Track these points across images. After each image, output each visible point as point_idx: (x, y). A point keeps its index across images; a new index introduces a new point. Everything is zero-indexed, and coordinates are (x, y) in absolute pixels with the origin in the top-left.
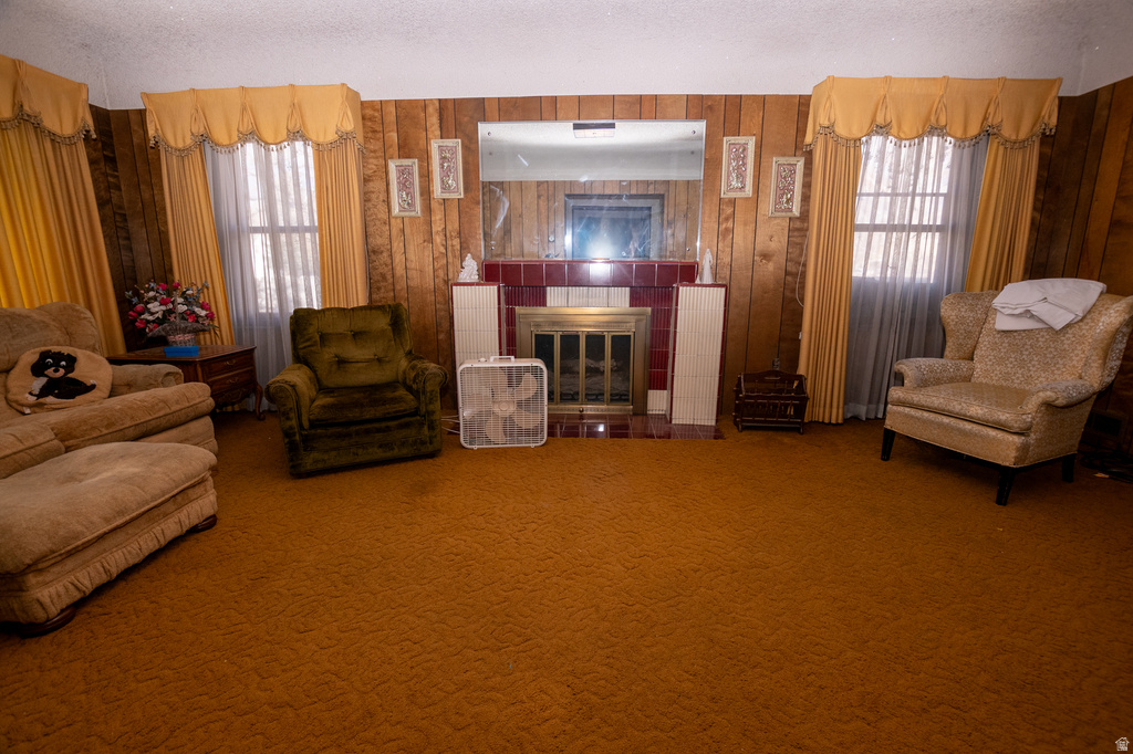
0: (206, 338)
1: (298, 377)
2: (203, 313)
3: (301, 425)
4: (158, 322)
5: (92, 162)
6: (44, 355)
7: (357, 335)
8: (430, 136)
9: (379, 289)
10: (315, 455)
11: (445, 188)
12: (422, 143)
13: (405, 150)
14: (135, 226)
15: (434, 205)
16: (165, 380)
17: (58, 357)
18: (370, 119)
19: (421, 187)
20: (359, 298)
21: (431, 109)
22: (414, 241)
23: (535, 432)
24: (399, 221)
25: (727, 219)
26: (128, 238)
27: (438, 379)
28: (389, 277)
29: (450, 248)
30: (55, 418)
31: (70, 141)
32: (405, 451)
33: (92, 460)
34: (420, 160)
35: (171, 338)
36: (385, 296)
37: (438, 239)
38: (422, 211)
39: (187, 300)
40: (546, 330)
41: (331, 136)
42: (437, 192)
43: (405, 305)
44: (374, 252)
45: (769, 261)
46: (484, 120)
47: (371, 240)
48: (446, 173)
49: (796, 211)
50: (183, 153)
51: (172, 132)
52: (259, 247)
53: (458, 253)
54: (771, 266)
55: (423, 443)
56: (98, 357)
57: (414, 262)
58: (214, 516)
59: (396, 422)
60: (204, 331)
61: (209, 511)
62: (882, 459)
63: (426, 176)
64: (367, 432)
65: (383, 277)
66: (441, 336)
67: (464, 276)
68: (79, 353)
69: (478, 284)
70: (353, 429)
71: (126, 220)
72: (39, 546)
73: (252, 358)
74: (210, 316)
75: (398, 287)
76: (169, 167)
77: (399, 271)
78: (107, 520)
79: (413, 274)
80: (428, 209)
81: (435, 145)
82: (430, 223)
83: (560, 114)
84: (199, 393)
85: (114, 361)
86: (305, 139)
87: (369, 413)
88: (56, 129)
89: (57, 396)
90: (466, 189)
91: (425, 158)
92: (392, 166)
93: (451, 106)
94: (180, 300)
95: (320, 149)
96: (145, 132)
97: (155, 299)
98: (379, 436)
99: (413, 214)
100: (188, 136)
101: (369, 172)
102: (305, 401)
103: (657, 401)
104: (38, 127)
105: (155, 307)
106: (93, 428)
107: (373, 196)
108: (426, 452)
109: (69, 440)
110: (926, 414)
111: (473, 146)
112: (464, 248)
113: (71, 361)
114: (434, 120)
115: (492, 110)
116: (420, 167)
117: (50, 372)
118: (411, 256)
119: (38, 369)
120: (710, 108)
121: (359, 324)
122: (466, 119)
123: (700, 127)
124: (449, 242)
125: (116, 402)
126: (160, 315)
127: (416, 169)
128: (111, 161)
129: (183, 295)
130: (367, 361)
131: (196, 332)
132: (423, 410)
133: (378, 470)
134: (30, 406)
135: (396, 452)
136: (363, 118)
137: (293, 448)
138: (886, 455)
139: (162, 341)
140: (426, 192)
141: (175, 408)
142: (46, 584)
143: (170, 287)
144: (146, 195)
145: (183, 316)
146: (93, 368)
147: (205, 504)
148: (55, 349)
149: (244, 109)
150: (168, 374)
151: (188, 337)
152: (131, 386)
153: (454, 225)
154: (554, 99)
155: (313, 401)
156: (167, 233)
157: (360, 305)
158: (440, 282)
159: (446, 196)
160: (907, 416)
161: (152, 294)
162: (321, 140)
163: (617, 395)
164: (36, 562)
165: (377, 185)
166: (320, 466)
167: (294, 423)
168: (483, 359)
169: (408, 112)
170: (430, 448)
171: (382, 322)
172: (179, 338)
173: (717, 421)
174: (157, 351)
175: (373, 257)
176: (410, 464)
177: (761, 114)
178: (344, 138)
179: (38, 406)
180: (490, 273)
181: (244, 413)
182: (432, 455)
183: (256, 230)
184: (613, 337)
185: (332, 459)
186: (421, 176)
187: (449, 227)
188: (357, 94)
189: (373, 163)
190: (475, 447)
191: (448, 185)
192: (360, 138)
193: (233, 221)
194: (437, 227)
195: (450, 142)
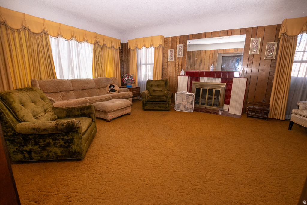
0: (133, 84)
1: (146, 92)
2: (133, 80)
3: (145, 101)
4: (126, 81)
5: (120, 53)
6: (111, 85)
7: (158, 86)
8: (177, 44)
9: (164, 76)
10: (147, 106)
11: (179, 55)
12: (175, 45)
13: (172, 47)
14: (124, 64)
15: (177, 59)
16: (126, 91)
17: (112, 85)
18: (166, 41)
19: (174, 55)
20: (160, 78)
21: (178, 38)
22: (172, 66)
23: (191, 109)
24: (169, 62)
25: (251, 60)
26: (123, 66)
27: (171, 95)
28: (166, 74)
29: (179, 68)
30: (111, 94)
31: (117, 50)
32: (163, 109)
33: (116, 100)
34: (175, 49)
35: (128, 84)
36: (165, 78)
37: (177, 66)
38: (174, 60)
39: (131, 78)
40: (199, 87)
41: (158, 46)
42: (178, 56)
43: (169, 80)
44: (164, 69)
45: (263, 72)
46: (189, 39)
47: (163, 66)
48: (179, 52)
49: (274, 58)
50: (133, 50)
51: (131, 47)
52: (143, 67)
53: (181, 69)
54: (264, 73)
55: (167, 107)
56: (117, 86)
57: (172, 71)
58: (130, 113)
59: (162, 103)
60: (133, 83)
61: (130, 112)
62: (289, 130)
63: (176, 52)
64: (156, 103)
65: (165, 74)
66: (176, 87)
67: (181, 74)
68: (115, 85)
69: (184, 76)
70: (154, 102)
71: (123, 63)
72: (110, 109)
73: (140, 89)
74: (134, 80)
75: (168, 76)
76: (131, 52)
77: (168, 73)
78: (117, 108)
79: (171, 73)
80: (175, 60)
81: (178, 46)
82: (176, 63)
83: (206, 37)
84: (130, 93)
85: (119, 87)
86: (153, 46)
87: (157, 100)
88: (116, 48)
89: (112, 92)
90: (184, 55)
91: (176, 48)
92: (169, 51)
93: (182, 37)
94: (130, 77)
95: (155, 48)
96: (128, 47)
97: (126, 77)
98: (158, 105)
99: (172, 61)
100: (134, 47)
101: (165, 52)
102: (146, 96)
103: (226, 107)
104: (114, 48)
105: (126, 78)
106: (116, 96)
107: (165, 57)
108: (167, 109)
109: (113, 97)
110: (301, 117)
111: (186, 45)
112: (182, 68)
113: (114, 86)
114: (178, 40)
115: (191, 37)
116: (175, 51)
117: (111, 88)
118: (171, 69)
119: (110, 87)
120: (248, 31)
121: (159, 84)
122: (185, 40)
123: (244, 36)
124: (179, 67)
125: (119, 93)
126: (126, 80)
127: (174, 51)
128: (122, 52)
129: (130, 76)
130: (159, 91)
131: (132, 83)
132: (167, 101)
133: (157, 111)
134: (108, 93)
135: (161, 109)
136: (164, 41)
137: (143, 104)
138: (290, 128)
139: (126, 84)
140: (175, 56)
141: (127, 95)
142: (110, 115)
143: (128, 75)
144: (127, 58)
145: (130, 80)
146: (116, 88)
147: (129, 110)
148: (112, 84)
149: (143, 42)
150: (127, 90)
151: (130, 84)
152: (121, 91)
153: (180, 63)
154: (205, 33)
155: (148, 97)
156: (129, 65)
157: (160, 79)
158: (176, 75)
159: (179, 57)
160: (296, 117)
161: (126, 76)
162: (156, 46)
163: (216, 105)
164: (109, 111)
165: (166, 54)
166: (147, 109)
167: (144, 100)
168: (181, 92)
169: (173, 39)
170: (168, 109)
171: (163, 83)
172: (129, 84)
173: (242, 114)
174: (125, 86)
175: (164, 70)
176: (164, 111)
177: (264, 31)
178: (160, 46)
179: (109, 93)
180: (187, 74)
181: (137, 99)
182: (168, 110)
183: (143, 64)
184: (216, 90)
185: (150, 108)
186: (175, 52)
187: (179, 63)
188: (164, 36)
189: (166, 50)
190: (178, 110)
191: (180, 54)
192: (163, 46)
193: (140, 63)
194: (177, 63)
195: (181, 45)
